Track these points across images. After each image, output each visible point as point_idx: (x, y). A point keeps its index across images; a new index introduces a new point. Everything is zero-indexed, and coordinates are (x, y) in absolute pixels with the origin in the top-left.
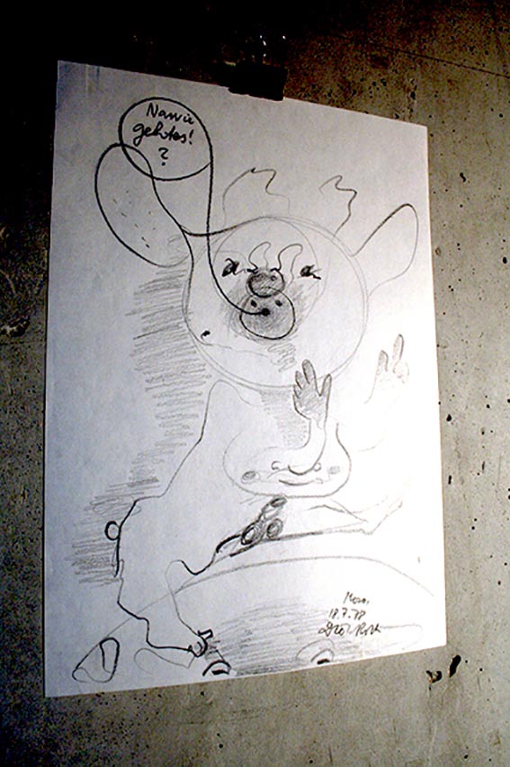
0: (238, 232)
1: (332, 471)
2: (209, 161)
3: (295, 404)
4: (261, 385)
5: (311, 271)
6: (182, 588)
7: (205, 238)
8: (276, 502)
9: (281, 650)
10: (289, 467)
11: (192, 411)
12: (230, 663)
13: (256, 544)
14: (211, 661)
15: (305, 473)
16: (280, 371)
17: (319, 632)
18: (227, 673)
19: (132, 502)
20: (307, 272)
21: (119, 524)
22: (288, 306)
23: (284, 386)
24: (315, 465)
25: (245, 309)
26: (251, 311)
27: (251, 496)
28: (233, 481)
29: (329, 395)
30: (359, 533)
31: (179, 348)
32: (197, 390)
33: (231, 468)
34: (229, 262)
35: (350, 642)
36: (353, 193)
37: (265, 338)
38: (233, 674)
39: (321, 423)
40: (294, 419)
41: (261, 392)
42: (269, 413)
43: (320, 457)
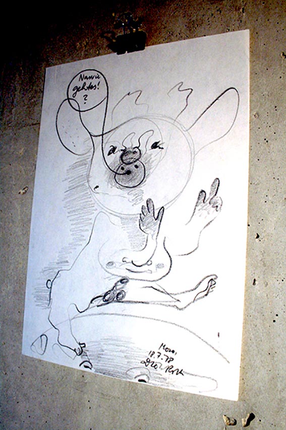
0: (118, 130)
1: (158, 266)
2: (106, 95)
3: (140, 225)
4: (121, 214)
5: (158, 145)
6: (74, 318)
7: (101, 137)
8: (123, 281)
9: (118, 366)
10: (132, 262)
11: (87, 228)
12: (92, 364)
13: (110, 302)
14: (84, 360)
15: (142, 266)
16: (133, 205)
17: (141, 362)
18: (90, 369)
19: (57, 271)
20: (155, 146)
21: (52, 281)
22: (142, 168)
23: (134, 214)
24: (148, 261)
25: (118, 172)
26: (121, 173)
27: (110, 275)
28: (102, 266)
29: (161, 219)
30: (173, 308)
31: (84, 195)
32: (90, 217)
33: (101, 258)
34: (112, 147)
35: (161, 375)
36: (190, 90)
37: (127, 187)
38: (93, 371)
39: (155, 237)
40: (138, 233)
41: (121, 218)
42: (124, 230)
43: (152, 257)
